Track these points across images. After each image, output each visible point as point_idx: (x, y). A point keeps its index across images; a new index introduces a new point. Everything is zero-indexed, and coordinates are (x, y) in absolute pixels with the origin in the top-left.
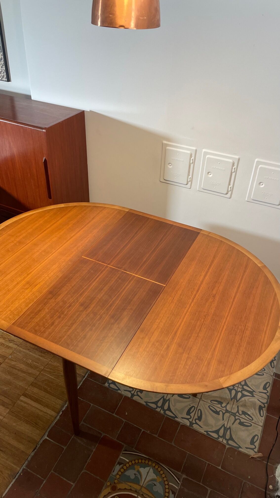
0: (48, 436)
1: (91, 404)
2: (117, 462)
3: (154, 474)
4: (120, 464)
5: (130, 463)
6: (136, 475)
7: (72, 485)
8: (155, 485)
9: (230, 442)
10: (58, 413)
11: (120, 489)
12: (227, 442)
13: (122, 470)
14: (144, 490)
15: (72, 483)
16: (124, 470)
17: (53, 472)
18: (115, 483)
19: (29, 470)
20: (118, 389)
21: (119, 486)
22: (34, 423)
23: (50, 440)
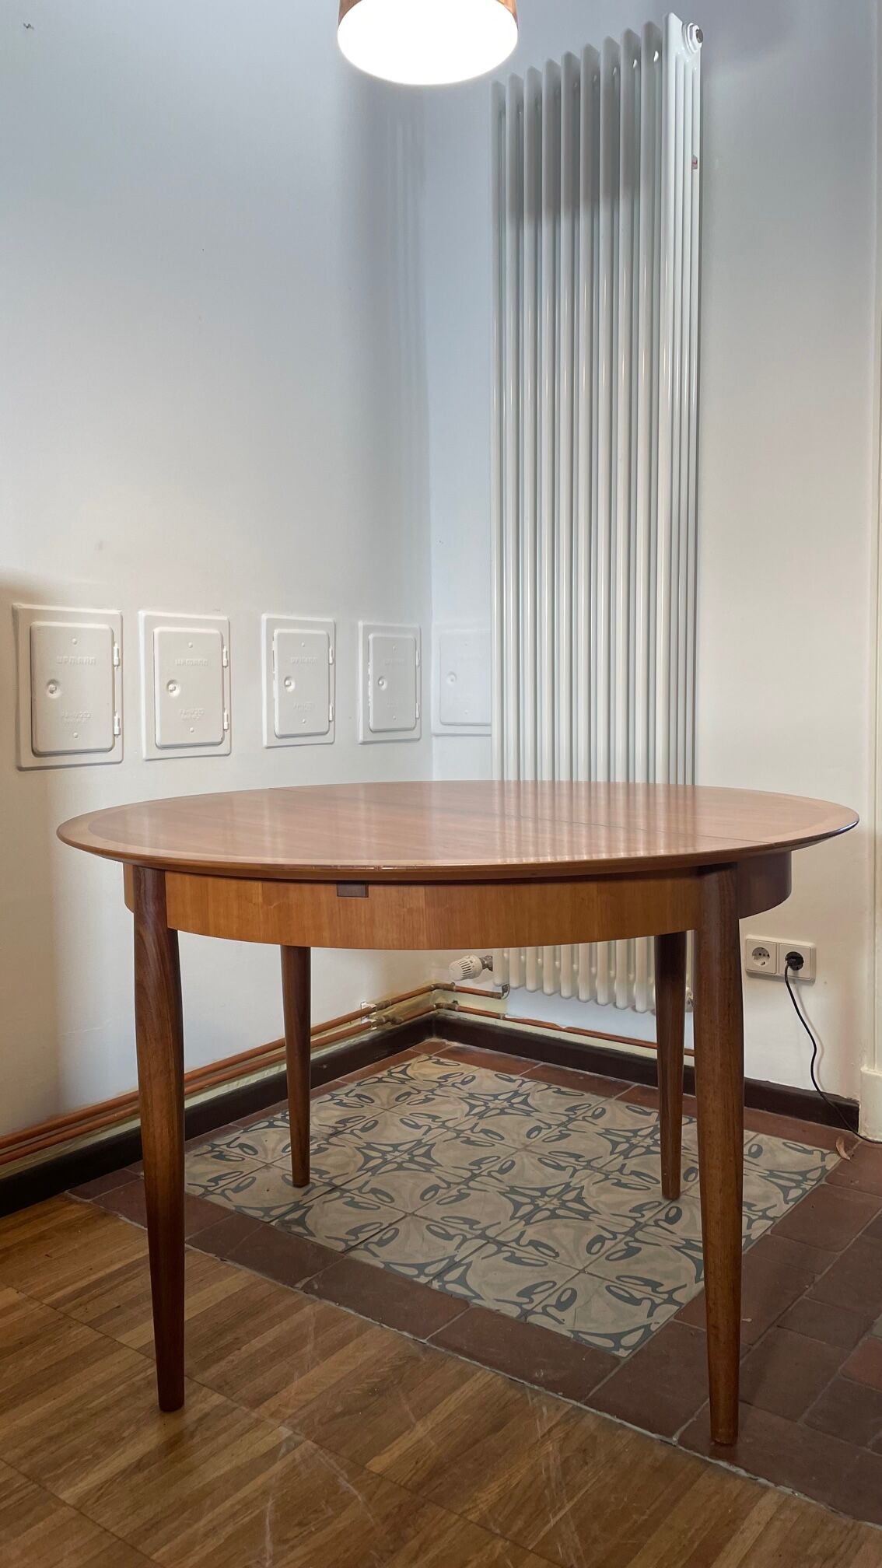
12: (810, 1181)
20: (643, 1330)
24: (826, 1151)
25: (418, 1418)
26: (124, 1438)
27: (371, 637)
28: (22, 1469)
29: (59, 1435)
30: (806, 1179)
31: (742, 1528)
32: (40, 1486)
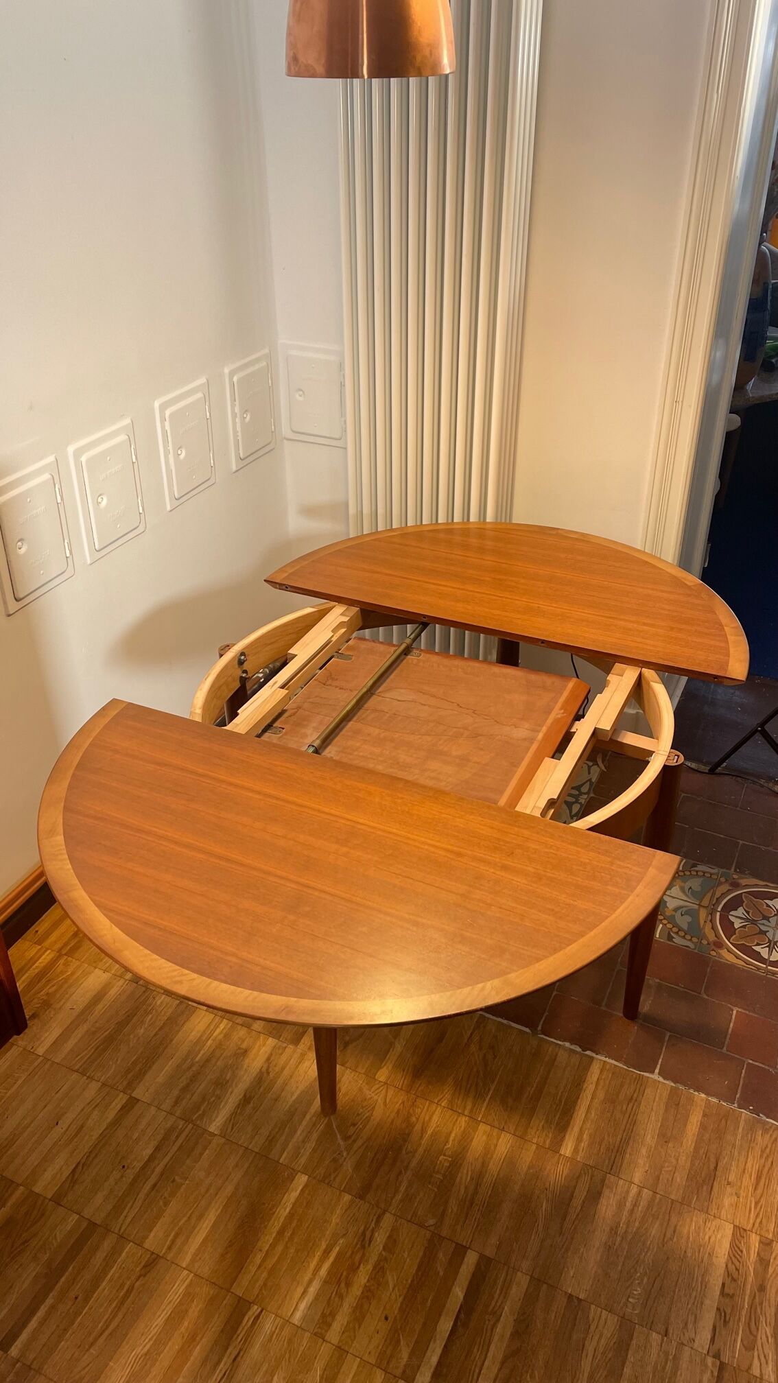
0: (652, 1072)
1: (554, 994)
2: (670, 943)
3: (672, 889)
4: (670, 938)
5: (664, 921)
6: (683, 913)
7: (737, 1011)
8: (690, 888)
9: (585, 789)
10: (592, 1058)
11: (716, 936)
12: (585, 794)
13: (682, 934)
14: (705, 902)
15: (735, 1012)
16: (679, 930)
17: (725, 1048)
18: (708, 944)
19: (738, 1096)
21: (712, 937)
22: (631, 1105)
23: (658, 1066)
24: (591, 764)
25: (395, 1038)
26: (228, 1081)
27: (235, 379)
28: (177, 1115)
29: (188, 1086)
30: (581, 794)
31: (584, 1087)
32: (194, 1125)
